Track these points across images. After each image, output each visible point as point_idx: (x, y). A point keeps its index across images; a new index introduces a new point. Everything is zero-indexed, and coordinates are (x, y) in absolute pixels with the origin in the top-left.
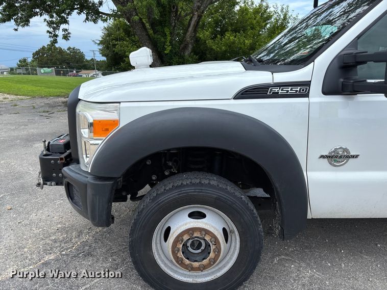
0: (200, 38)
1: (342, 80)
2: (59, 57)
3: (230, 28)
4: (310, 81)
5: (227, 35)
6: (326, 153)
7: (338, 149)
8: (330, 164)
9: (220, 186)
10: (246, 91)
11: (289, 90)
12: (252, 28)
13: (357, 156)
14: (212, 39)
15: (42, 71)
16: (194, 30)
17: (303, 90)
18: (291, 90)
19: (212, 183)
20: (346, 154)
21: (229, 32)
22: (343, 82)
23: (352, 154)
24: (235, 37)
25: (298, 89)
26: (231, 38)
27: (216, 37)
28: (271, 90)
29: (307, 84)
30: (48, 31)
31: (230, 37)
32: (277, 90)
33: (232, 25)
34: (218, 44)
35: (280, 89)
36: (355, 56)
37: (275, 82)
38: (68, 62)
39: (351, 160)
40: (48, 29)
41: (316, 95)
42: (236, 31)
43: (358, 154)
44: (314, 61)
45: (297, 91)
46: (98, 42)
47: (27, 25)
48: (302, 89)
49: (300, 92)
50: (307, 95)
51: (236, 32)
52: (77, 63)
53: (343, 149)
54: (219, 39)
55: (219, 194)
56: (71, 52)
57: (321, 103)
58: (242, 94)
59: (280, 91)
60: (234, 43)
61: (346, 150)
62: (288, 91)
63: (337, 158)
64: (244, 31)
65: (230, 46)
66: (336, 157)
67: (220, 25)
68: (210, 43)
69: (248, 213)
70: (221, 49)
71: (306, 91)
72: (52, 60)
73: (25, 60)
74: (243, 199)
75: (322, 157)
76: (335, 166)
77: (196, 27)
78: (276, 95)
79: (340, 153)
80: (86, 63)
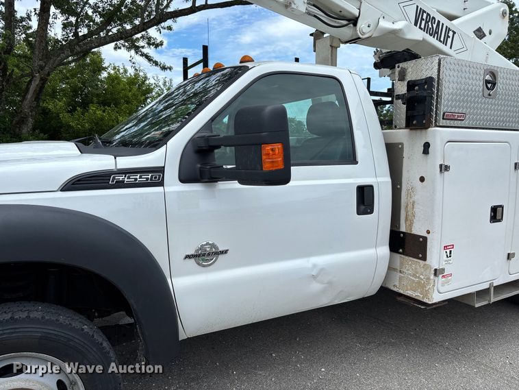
0: (50, 110)
1: (199, 166)
3: (95, 100)
4: (164, 167)
5: (92, 108)
6: (192, 252)
7: (205, 245)
8: (199, 264)
9: (47, 318)
10: (79, 180)
11: (138, 177)
12: (128, 102)
13: (226, 252)
14: (69, 112)
16: (35, 98)
17: (156, 178)
18: (140, 177)
19: (33, 315)
20: (214, 250)
21: (95, 105)
22: (200, 168)
23: (221, 249)
24: (104, 111)
25: (150, 177)
26: (98, 112)
27: (74, 109)
28: (114, 178)
29: (161, 170)
31: (95, 111)
32: (121, 178)
33: (98, 95)
34: (78, 120)
35: (125, 176)
36: (207, 139)
37: (118, 167)
39: (221, 257)
42: (104, 103)
43: (227, 249)
44: (166, 144)
45: (148, 179)
49: (151, 179)
50: (161, 184)
51: (104, 106)
53: (210, 244)
54: (80, 113)
55: (44, 331)
57: (178, 192)
58: (73, 184)
59: (126, 180)
60: (102, 119)
61: (213, 246)
62: (136, 179)
64: (116, 105)
65: (97, 124)
66: (204, 255)
67: (81, 95)
68: (65, 117)
69: (95, 349)
70: (83, 126)
71: (159, 179)
74: (85, 330)
75: (188, 257)
76: (204, 266)
77: (38, 94)
78: (121, 185)
79: (208, 249)
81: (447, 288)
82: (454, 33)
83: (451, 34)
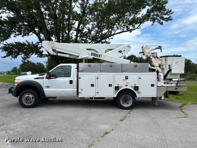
2: (32, 67)
6: (46, 86)
13: (50, 87)
15: (23, 73)
18: (41, 78)
30: (22, 61)
38: (36, 69)
40: (22, 60)
41: (45, 79)
46: (46, 62)
47: (16, 58)
48: (43, 78)
50: (43, 79)
52: (41, 69)
56: (38, 65)
58: (35, 79)
63: (48, 87)
72: (29, 68)
73: (16, 68)
78: (39, 79)
80: (45, 70)
81: (81, 95)
82: (102, 55)
83: (101, 56)
